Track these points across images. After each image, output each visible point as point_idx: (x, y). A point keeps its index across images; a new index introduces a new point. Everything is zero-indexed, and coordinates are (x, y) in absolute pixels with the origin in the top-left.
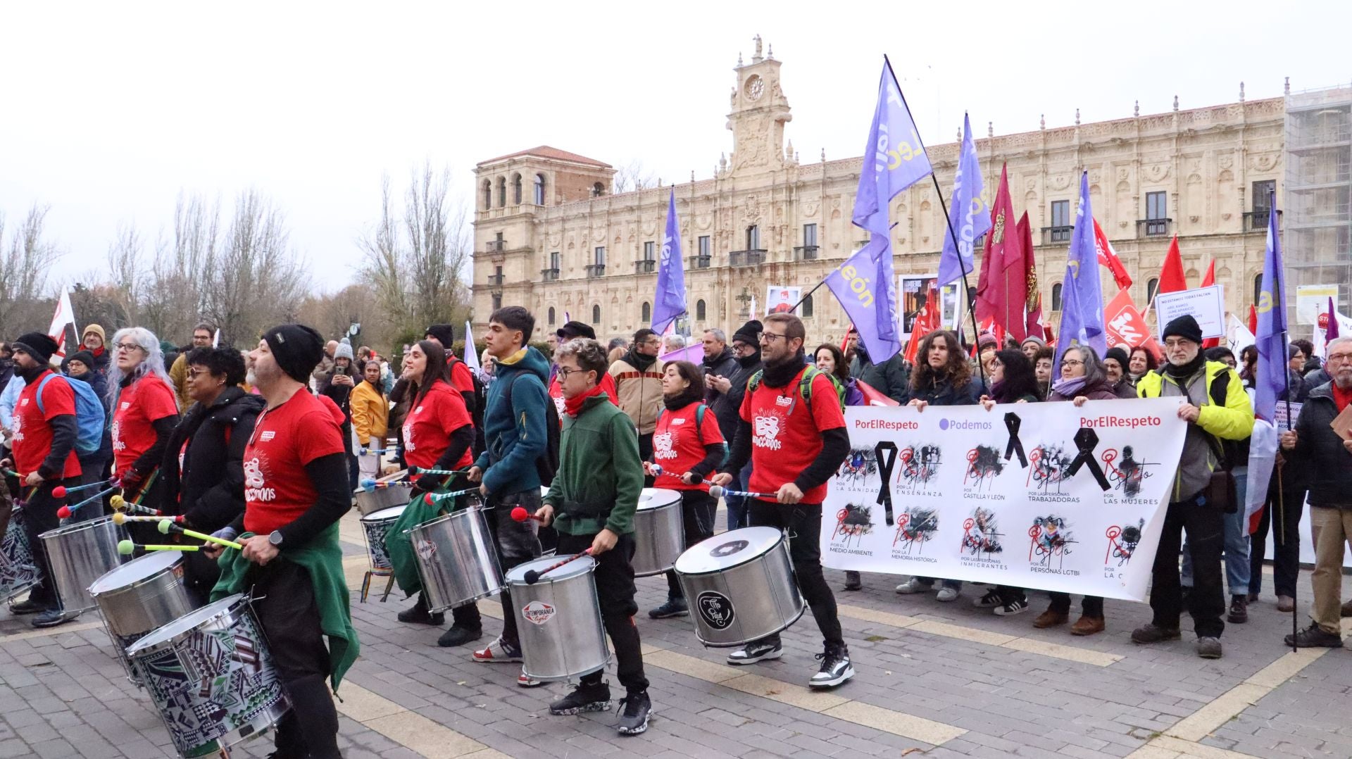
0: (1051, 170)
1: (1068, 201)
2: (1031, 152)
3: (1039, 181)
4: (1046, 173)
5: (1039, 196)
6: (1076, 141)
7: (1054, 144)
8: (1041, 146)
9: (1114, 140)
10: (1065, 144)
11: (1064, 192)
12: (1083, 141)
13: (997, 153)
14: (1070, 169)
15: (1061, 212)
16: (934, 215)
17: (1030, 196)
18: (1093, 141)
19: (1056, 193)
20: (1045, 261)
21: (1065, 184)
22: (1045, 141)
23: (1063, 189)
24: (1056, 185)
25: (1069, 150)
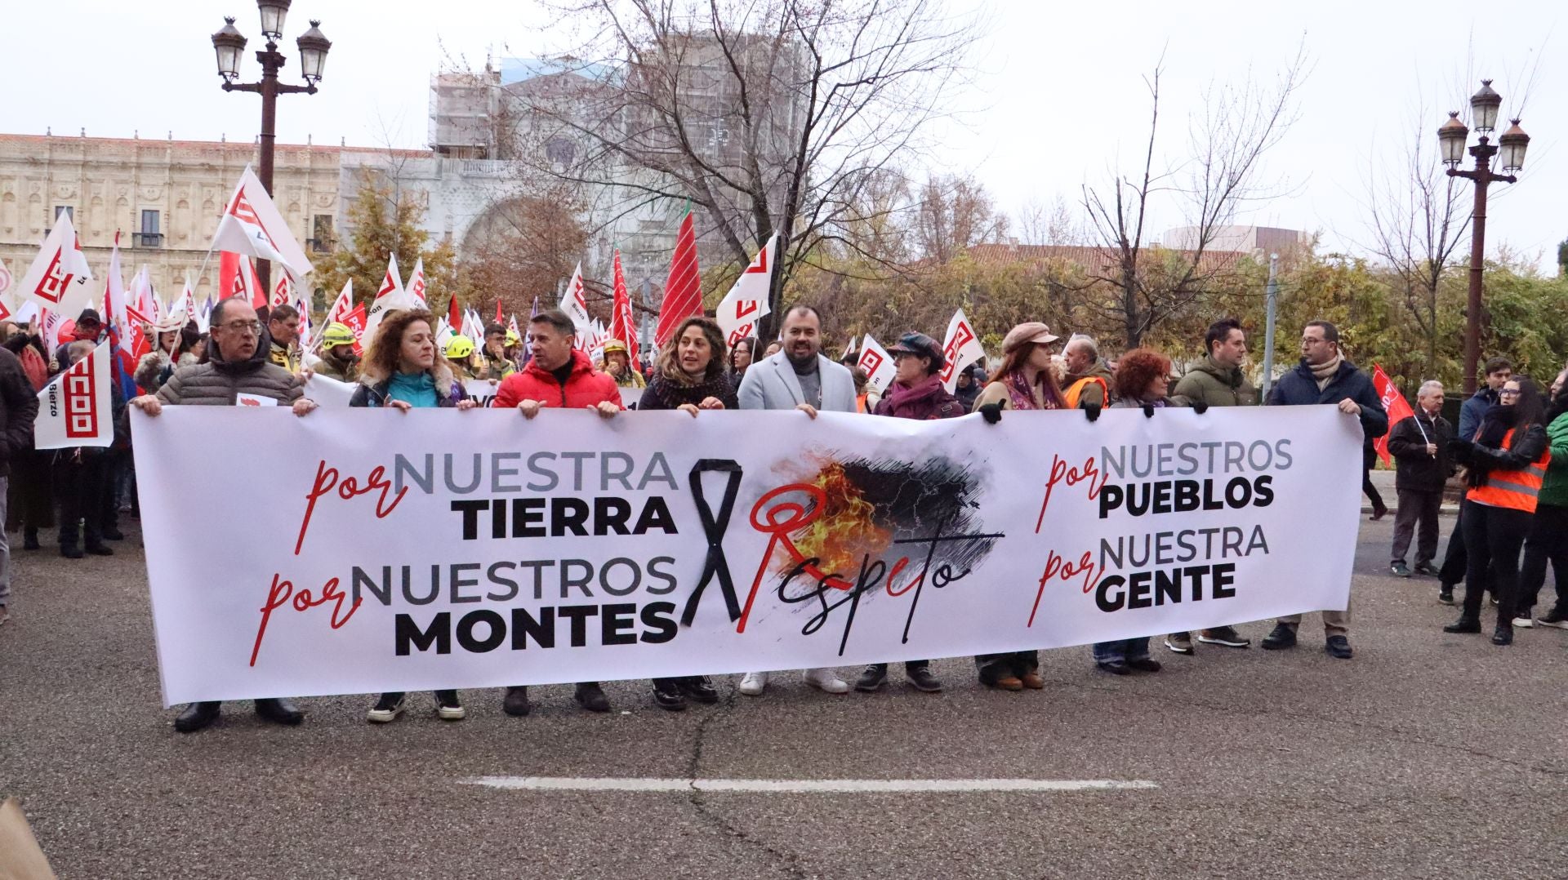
0: (143, 182)
1: (158, 211)
2: (124, 163)
3: (131, 191)
4: (138, 183)
5: (131, 203)
6: (167, 160)
7: (147, 159)
8: (134, 159)
9: (203, 165)
10: (157, 161)
11: (154, 203)
12: (175, 161)
13: (90, 158)
14: (161, 182)
15: (151, 222)
16: (19, 207)
17: (122, 202)
18: (183, 161)
19: (148, 203)
20: (135, 262)
21: (156, 197)
22: (138, 155)
23: (155, 200)
24: (147, 195)
25: (161, 167)
